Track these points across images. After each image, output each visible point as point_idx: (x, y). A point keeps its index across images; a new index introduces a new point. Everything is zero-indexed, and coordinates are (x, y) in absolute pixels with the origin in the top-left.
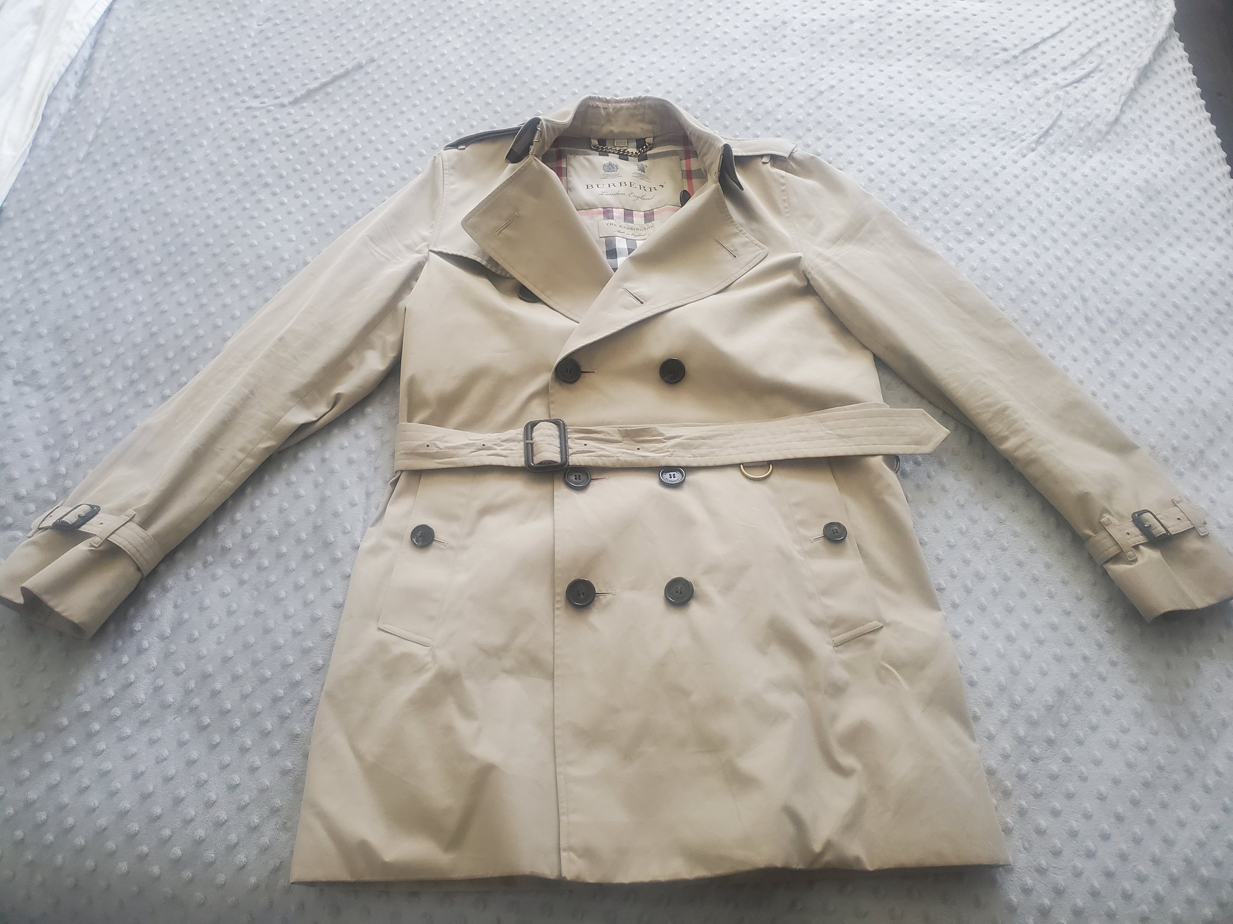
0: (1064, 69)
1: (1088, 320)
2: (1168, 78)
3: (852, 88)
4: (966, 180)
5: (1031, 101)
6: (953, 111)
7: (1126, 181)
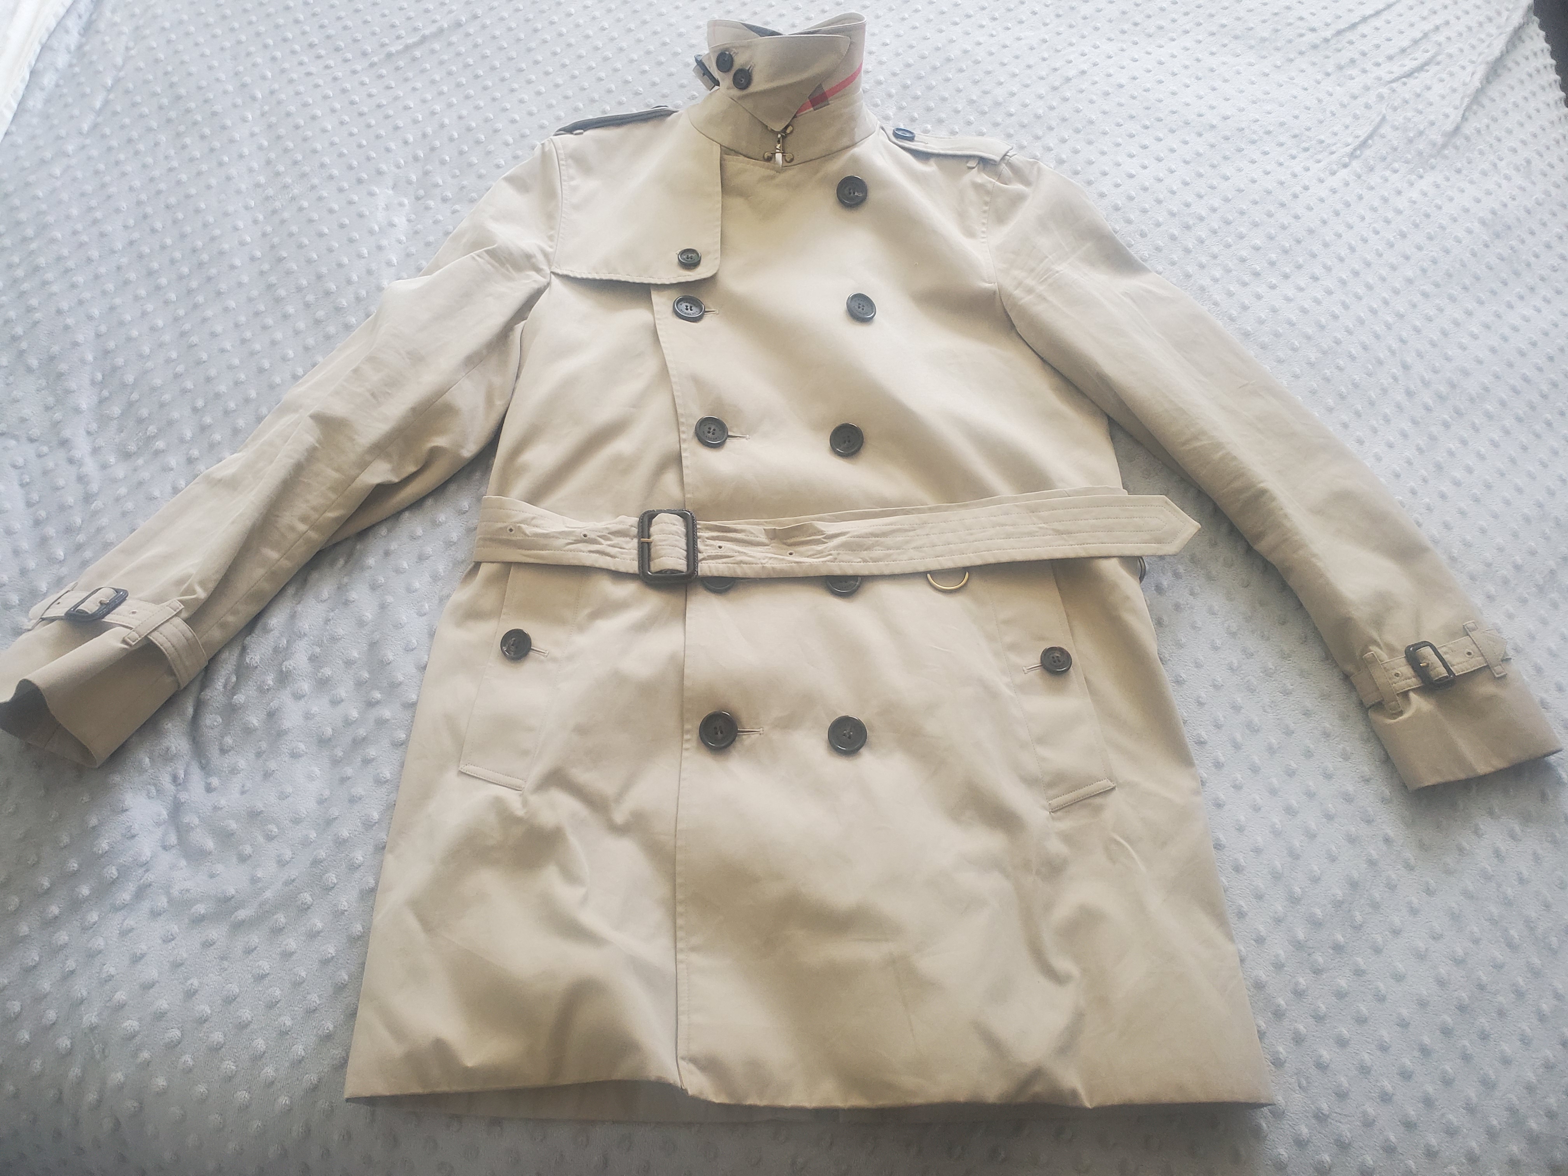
0: (1390, 58)
1: (1409, 394)
2: (1525, 77)
3: (1109, 75)
4: (1256, 203)
5: (1346, 100)
6: (1241, 110)
7: (1467, 211)
